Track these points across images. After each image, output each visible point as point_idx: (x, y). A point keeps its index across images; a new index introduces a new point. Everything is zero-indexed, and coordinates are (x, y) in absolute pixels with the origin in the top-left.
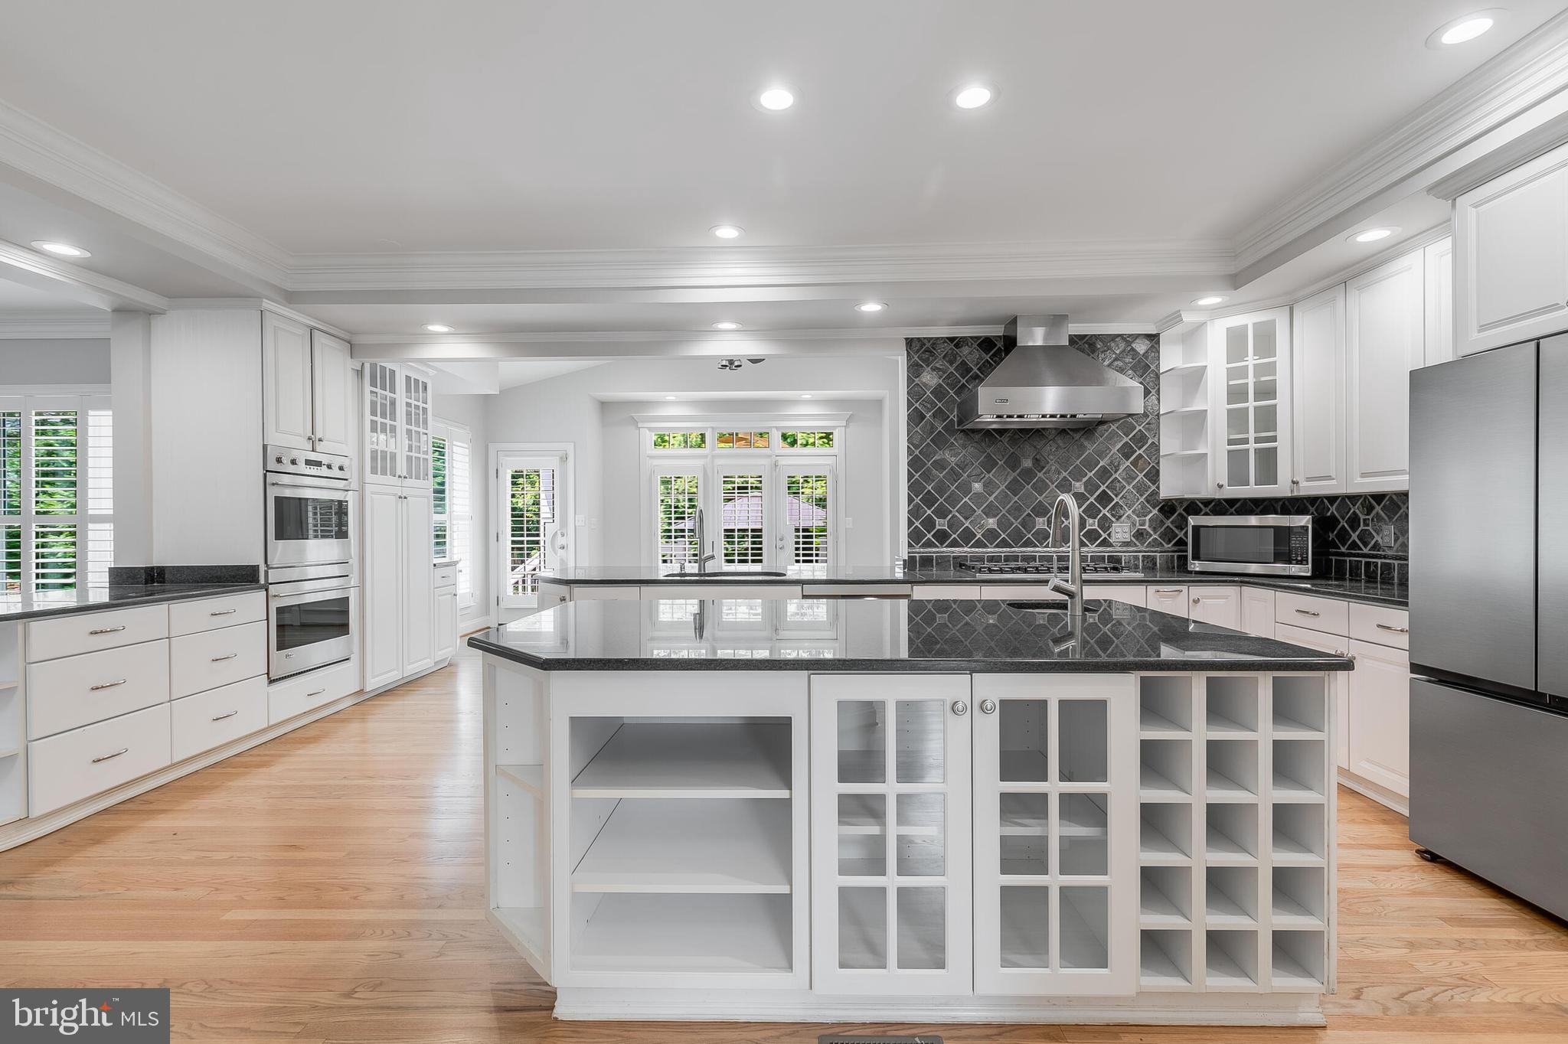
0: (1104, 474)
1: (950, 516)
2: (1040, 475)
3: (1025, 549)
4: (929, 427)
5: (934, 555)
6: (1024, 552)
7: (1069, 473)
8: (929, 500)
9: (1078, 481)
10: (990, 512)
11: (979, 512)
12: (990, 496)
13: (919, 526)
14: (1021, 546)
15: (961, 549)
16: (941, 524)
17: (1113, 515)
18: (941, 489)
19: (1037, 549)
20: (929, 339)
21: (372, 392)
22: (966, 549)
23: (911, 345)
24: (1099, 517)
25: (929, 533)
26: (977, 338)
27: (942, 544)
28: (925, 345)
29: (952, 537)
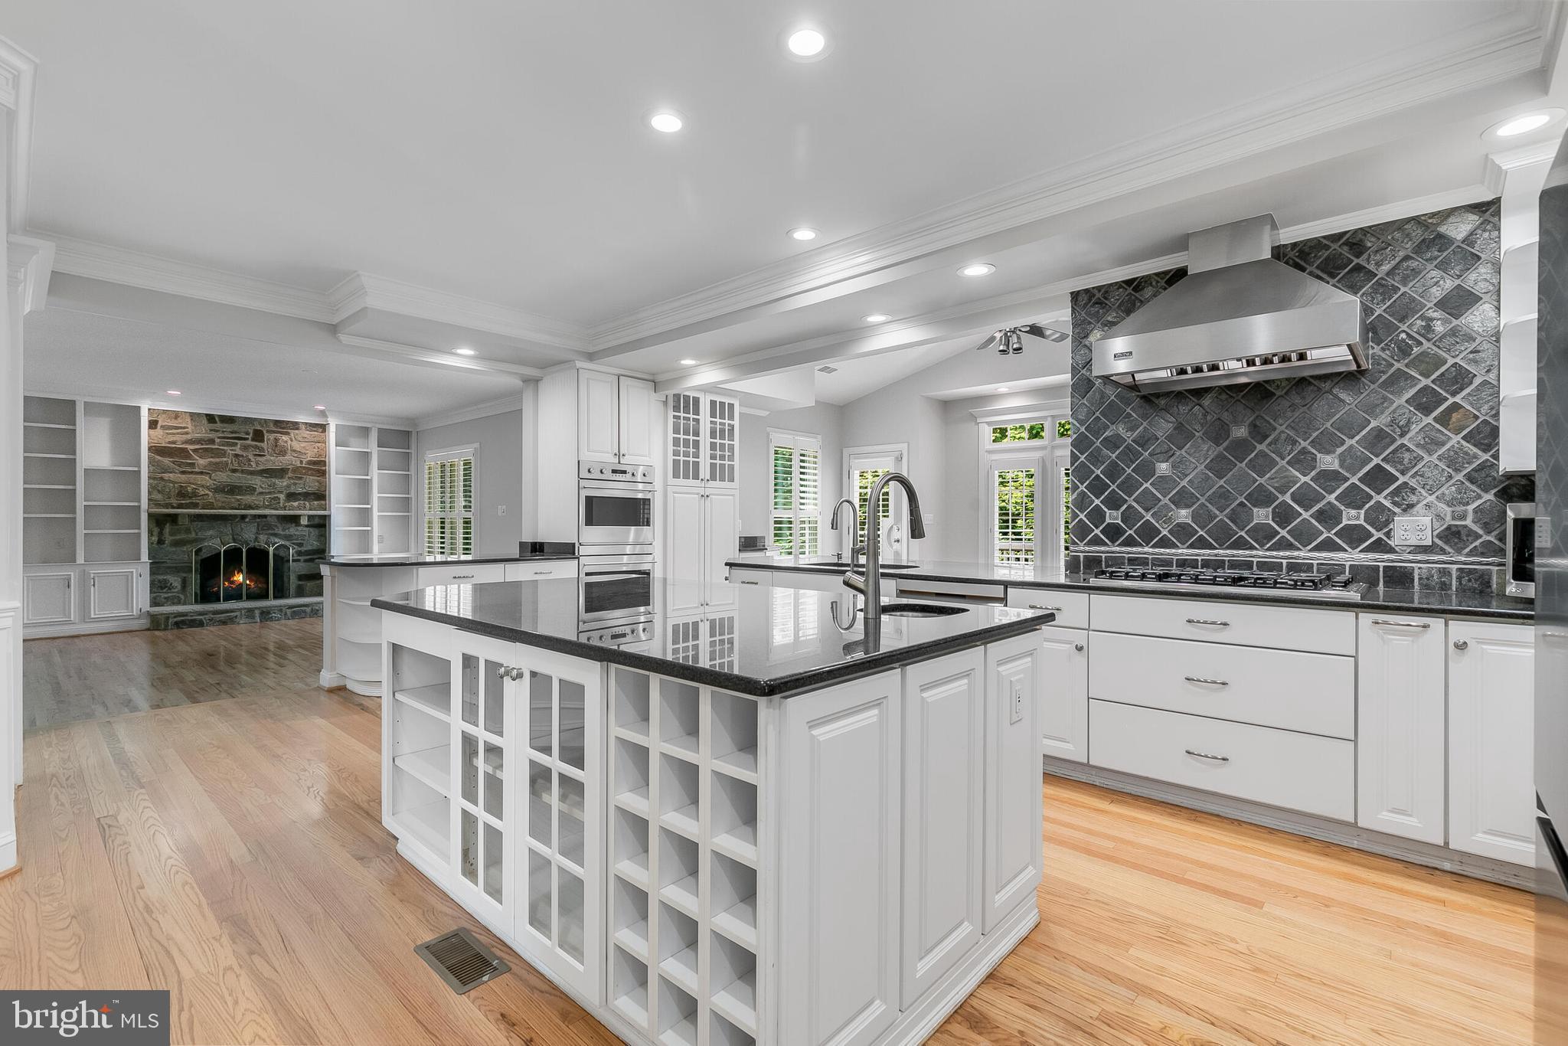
0: (1379, 439)
1: (1125, 506)
2: (1259, 447)
3: (1235, 552)
4: (1098, 396)
5: (1103, 555)
6: (1234, 556)
7: (1312, 442)
8: (1098, 488)
9: (1328, 452)
10: (1182, 499)
11: (1166, 501)
12: (1182, 480)
13: (1085, 519)
14: (1228, 548)
15: (1140, 549)
16: (1113, 517)
17: (1395, 503)
18: (1113, 472)
19: (1254, 552)
20: (1099, 288)
21: (674, 417)
22: (1146, 549)
23: (1077, 300)
24: (1367, 506)
25: (1097, 528)
26: (1165, 273)
27: (1113, 542)
28: (1094, 295)
29: (1127, 534)
